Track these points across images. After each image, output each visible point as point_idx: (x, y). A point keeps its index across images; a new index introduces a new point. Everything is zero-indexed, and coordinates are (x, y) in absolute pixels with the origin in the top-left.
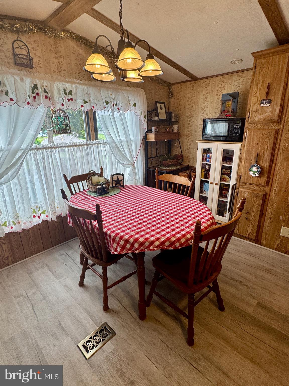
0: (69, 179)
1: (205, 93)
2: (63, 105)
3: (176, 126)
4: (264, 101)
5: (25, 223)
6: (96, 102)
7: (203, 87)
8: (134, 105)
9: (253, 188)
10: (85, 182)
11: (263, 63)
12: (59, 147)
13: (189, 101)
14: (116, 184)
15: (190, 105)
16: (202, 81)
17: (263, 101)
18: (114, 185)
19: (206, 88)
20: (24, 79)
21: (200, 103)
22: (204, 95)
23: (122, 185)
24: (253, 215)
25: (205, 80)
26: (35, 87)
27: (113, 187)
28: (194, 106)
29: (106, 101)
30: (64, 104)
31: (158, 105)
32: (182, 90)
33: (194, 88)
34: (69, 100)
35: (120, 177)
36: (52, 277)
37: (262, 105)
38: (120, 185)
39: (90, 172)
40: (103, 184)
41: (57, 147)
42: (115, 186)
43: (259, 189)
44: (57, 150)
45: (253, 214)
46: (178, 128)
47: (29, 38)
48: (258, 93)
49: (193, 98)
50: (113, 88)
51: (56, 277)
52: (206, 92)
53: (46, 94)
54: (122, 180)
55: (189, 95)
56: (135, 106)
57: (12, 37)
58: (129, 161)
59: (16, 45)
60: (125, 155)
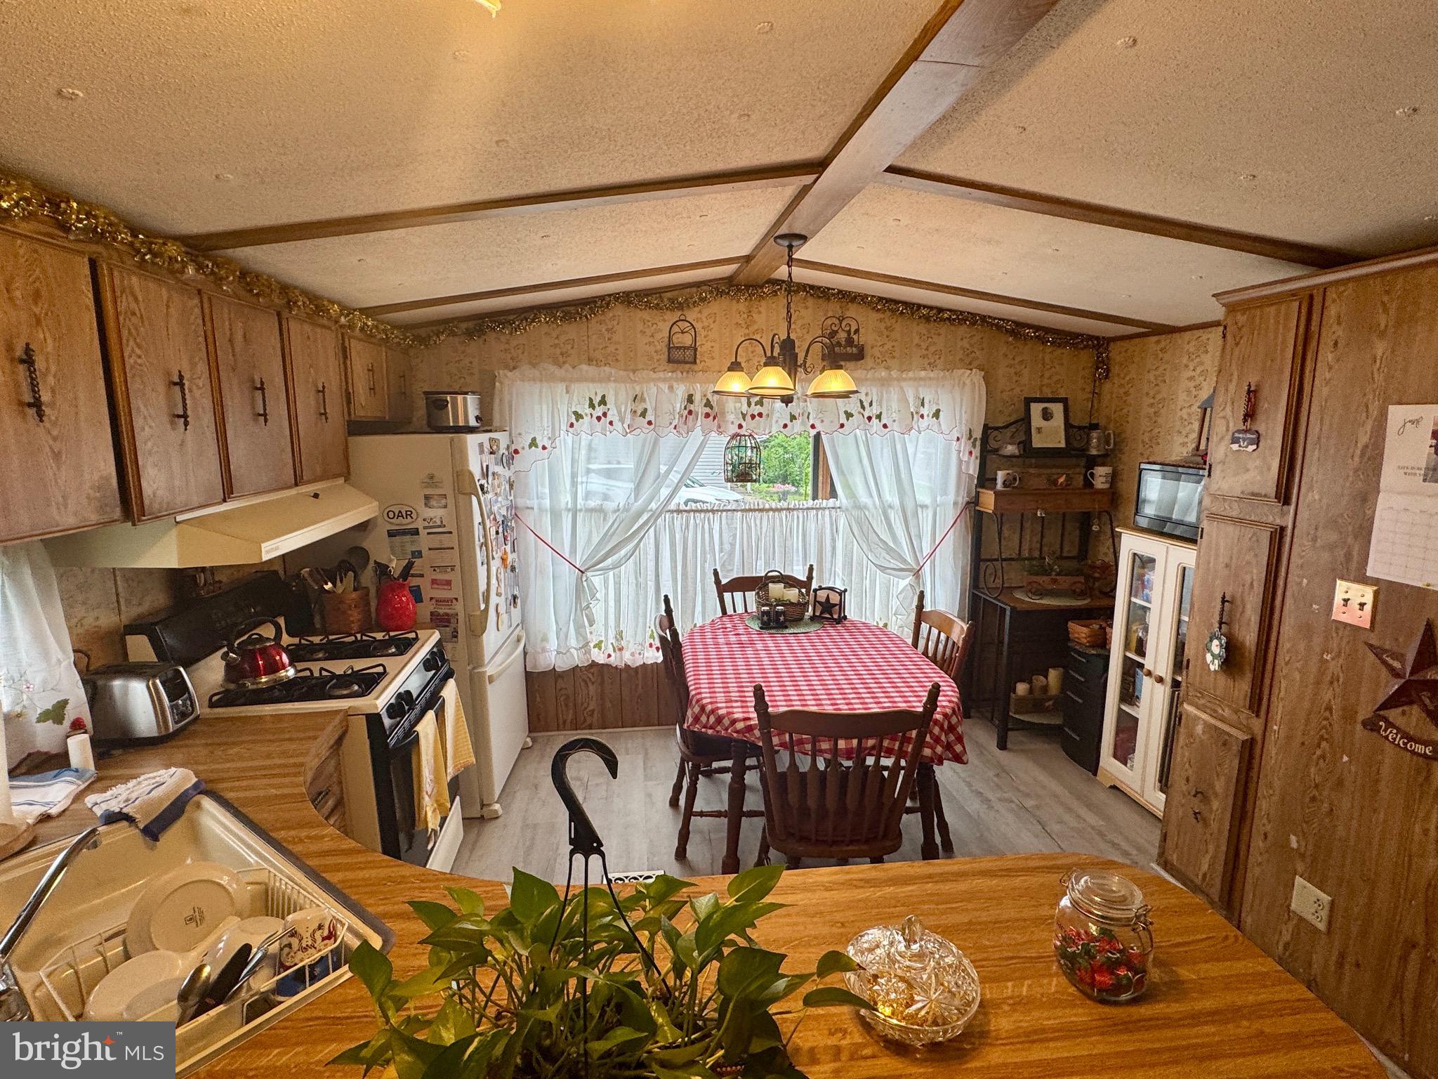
0: (724, 581)
1: (1193, 374)
2: (740, 426)
3: (1101, 472)
4: (1241, 436)
5: (633, 654)
6: (820, 415)
7: (1189, 353)
8: (937, 414)
9: (1220, 711)
10: (751, 596)
11: (1240, 325)
12: (722, 511)
13: (1152, 393)
14: (821, 613)
15: (1152, 405)
16: (1187, 335)
17: (1237, 435)
18: (818, 614)
19: (1198, 360)
20: (675, 385)
21: (1180, 404)
22: (1191, 378)
23: (836, 616)
24: (1214, 808)
25: (1197, 333)
26: (690, 399)
27: (813, 618)
28: (1163, 411)
29: (846, 412)
30: (744, 424)
31: (1036, 409)
32: (1136, 360)
33: (1167, 357)
34: (753, 417)
35: (835, 599)
36: (640, 772)
37: (1235, 447)
38: (832, 615)
39: (770, 574)
40: (778, 605)
41: (717, 511)
42: (819, 616)
43: (1235, 717)
44: (717, 515)
45: (1215, 804)
46: (1114, 478)
47: (700, 312)
48: (1229, 409)
49: (1161, 384)
50: (874, 380)
51: (646, 776)
52: (1199, 370)
53: (708, 410)
54: (836, 605)
55: (1151, 377)
56: (937, 418)
57: (672, 317)
58: (904, 561)
59: (676, 329)
60: (891, 544)
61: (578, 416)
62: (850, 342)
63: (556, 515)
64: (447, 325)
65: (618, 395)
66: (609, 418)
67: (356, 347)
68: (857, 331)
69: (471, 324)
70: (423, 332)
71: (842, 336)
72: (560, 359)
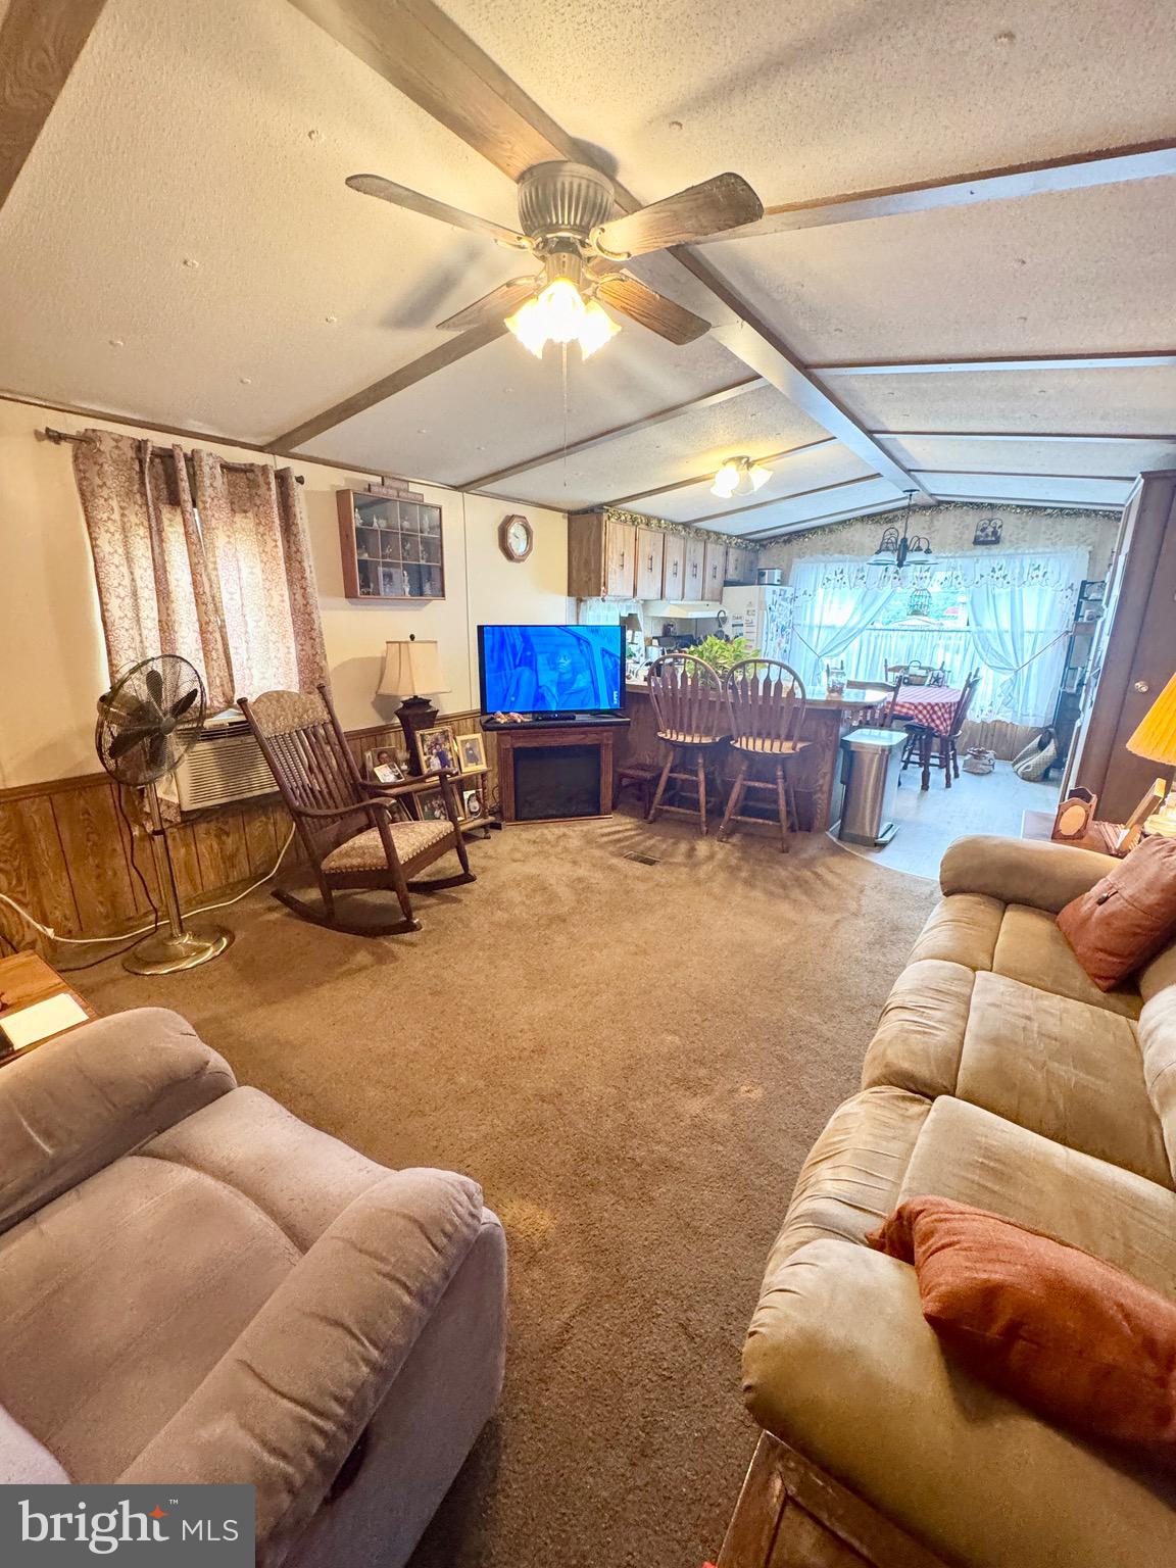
0: (890, 666)
2: (914, 584)
26: (887, 570)
29: (981, 575)
34: (921, 578)
50: (1005, 555)
57: (886, 526)
58: (1008, 664)
59: (888, 533)
60: (1002, 654)
61: (828, 580)
62: (995, 533)
63: (811, 628)
64: (774, 539)
65: (850, 569)
66: (844, 580)
67: (731, 551)
68: (1001, 527)
69: (786, 538)
70: (765, 543)
71: (990, 530)
72: (825, 551)
